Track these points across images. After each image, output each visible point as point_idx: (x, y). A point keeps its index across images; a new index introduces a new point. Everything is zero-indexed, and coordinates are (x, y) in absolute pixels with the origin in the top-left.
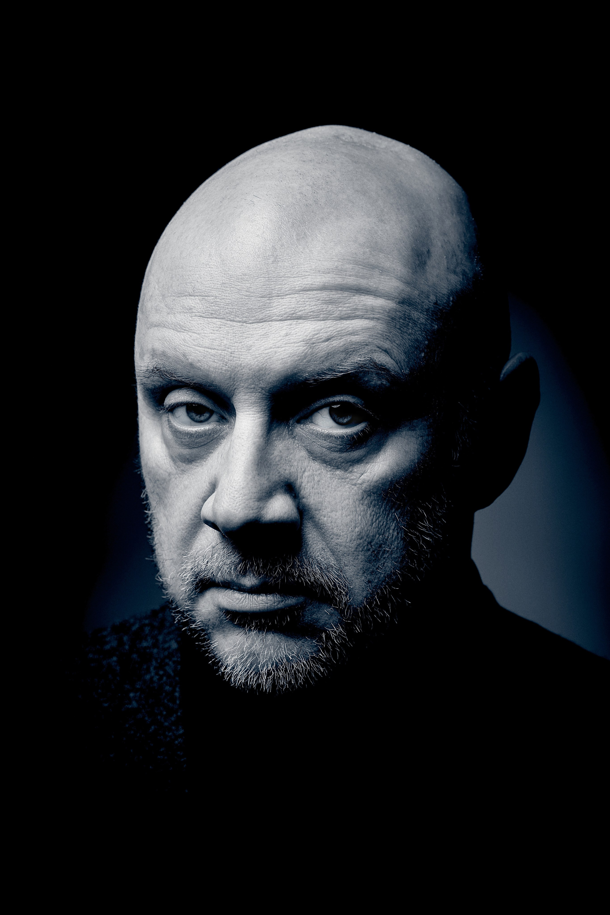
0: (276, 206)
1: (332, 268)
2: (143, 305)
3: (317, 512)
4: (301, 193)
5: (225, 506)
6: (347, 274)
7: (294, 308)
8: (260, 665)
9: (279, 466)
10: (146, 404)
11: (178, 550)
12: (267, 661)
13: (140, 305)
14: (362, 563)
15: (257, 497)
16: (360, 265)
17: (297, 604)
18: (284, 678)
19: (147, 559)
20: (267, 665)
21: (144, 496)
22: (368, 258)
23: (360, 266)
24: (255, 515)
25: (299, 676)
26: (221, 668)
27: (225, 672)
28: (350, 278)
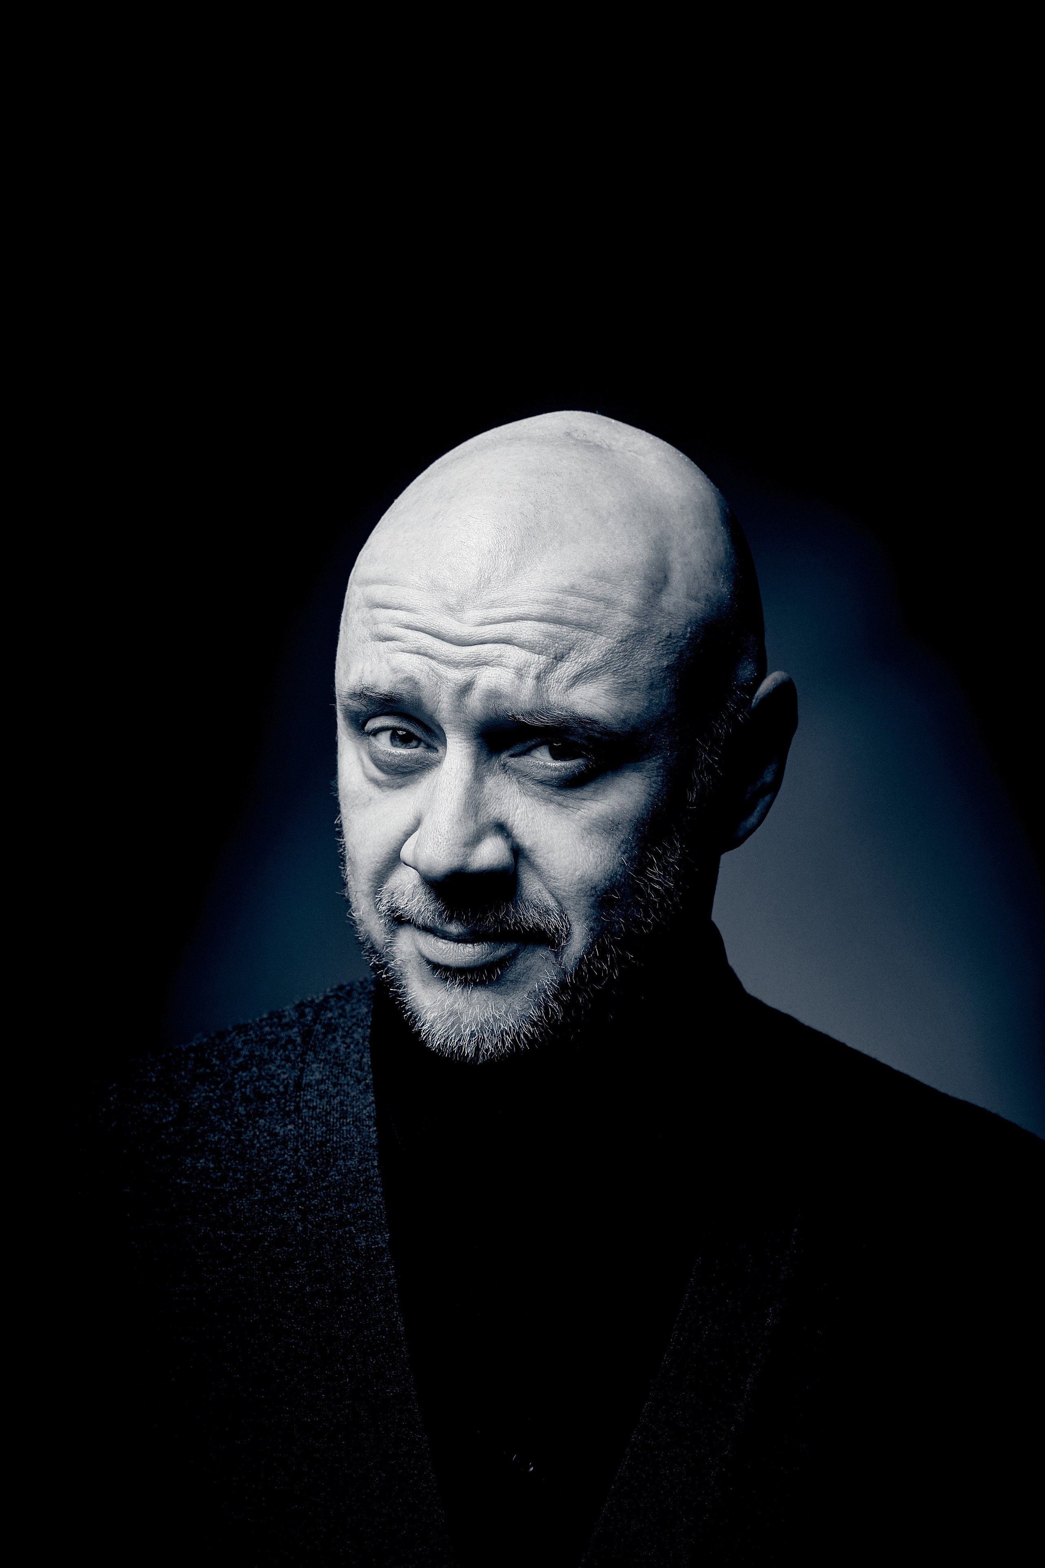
0: (493, 528)
1: (552, 598)
2: (347, 615)
3: (531, 853)
4: (521, 513)
5: (428, 851)
6: (568, 607)
7: (509, 634)
8: (462, 1025)
9: (488, 806)
10: (347, 725)
11: (369, 882)
12: (470, 1021)
13: (343, 615)
14: (585, 909)
15: (463, 842)
16: (583, 597)
17: (508, 954)
18: (490, 1040)
19: (337, 893)
20: (471, 1025)
21: (339, 821)
22: (592, 589)
23: (583, 599)
24: (460, 863)
25: (506, 1038)
26: (417, 1023)
27: (422, 1029)
28: (570, 611)
